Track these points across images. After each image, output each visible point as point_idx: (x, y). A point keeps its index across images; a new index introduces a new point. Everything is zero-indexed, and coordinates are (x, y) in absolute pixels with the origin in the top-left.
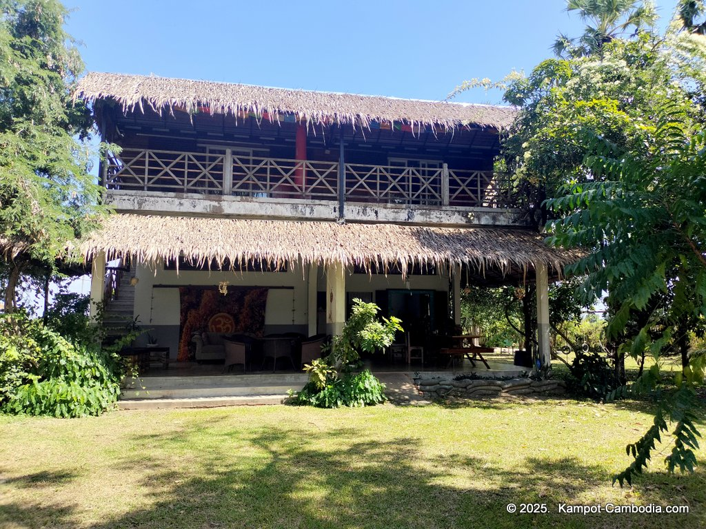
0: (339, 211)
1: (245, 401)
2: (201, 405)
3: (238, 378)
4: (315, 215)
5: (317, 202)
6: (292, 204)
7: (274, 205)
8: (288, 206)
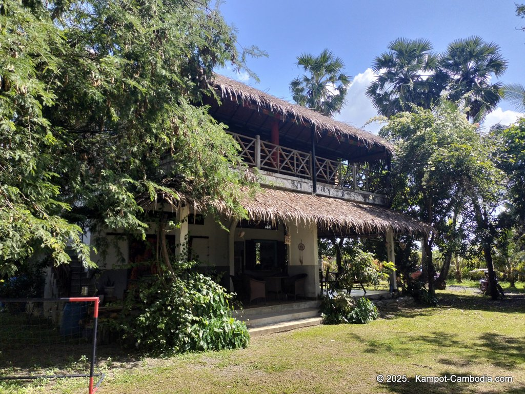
0: (313, 188)
1: (304, 324)
2: (283, 330)
3: (270, 308)
4: (303, 189)
5: (303, 180)
6: (292, 180)
7: (283, 180)
8: (290, 181)
